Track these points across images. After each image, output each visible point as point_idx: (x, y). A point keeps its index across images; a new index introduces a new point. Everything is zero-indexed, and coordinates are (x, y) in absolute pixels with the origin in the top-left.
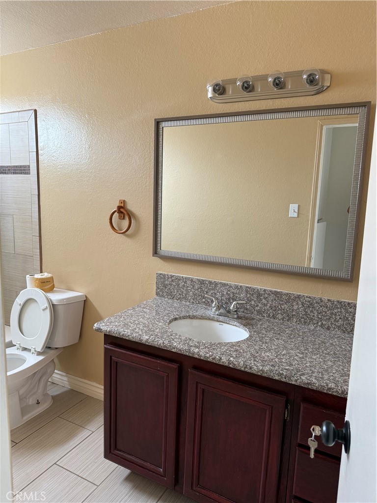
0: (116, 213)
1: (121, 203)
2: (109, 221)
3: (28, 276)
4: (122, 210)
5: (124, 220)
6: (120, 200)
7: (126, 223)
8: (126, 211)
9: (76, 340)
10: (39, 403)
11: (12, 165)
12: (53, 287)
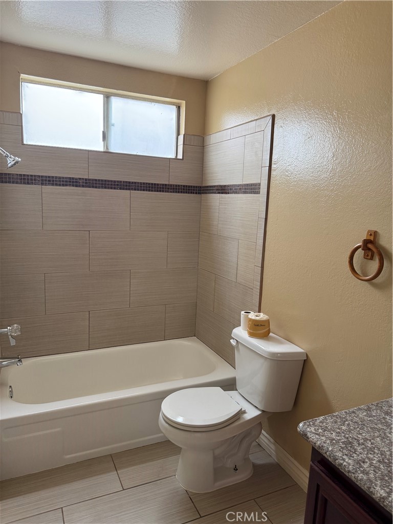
0: (360, 249)
1: (371, 235)
2: (348, 259)
3: (243, 312)
4: (370, 246)
5: (372, 261)
6: (368, 232)
7: (374, 266)
8: (377, 248)
9: (289, 407)
10: (237, 470)
11: (244, 183)
12: (269, 332)
